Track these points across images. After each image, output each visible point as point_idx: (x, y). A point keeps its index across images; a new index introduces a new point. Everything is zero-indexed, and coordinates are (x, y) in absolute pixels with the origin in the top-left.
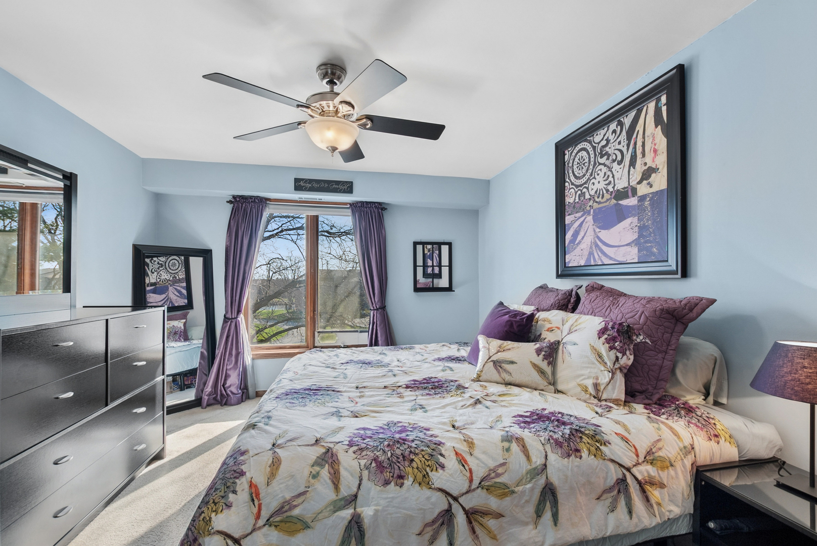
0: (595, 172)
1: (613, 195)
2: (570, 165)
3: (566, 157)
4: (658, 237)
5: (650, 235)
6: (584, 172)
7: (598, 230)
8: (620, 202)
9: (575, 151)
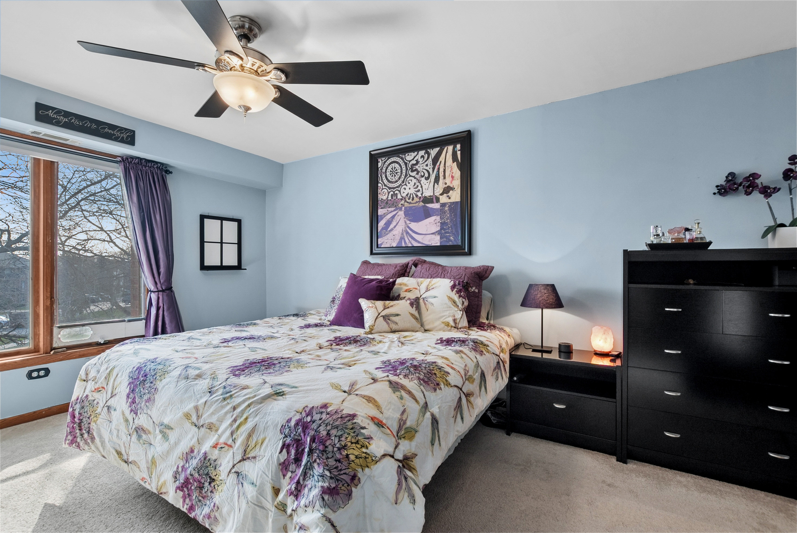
0: (406, 181)
1: (422, 199)
2: (384, 171)
3: (380, 165)
4: (454, 230)
5: (449, 228)
6: (396, 179)
7: (408, 222)
8: (427, 205)
9: (388, 162)
